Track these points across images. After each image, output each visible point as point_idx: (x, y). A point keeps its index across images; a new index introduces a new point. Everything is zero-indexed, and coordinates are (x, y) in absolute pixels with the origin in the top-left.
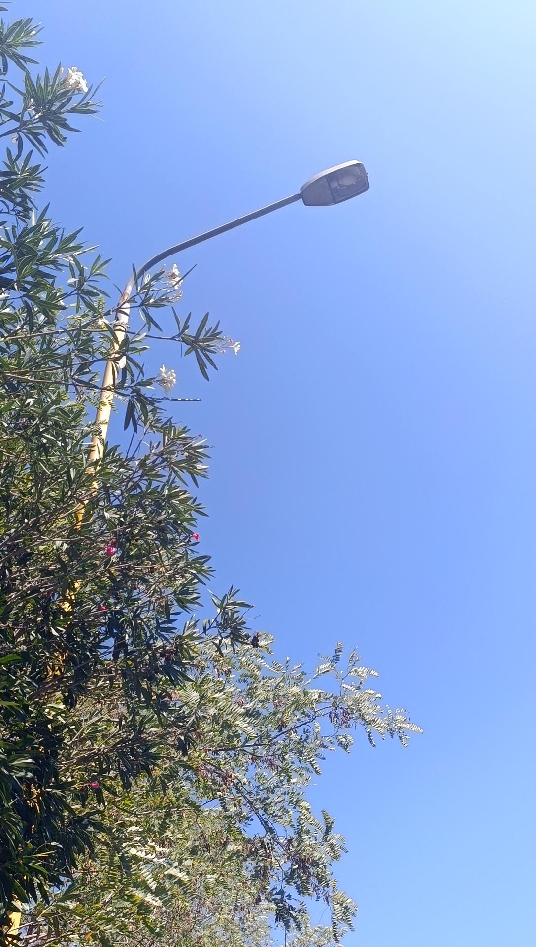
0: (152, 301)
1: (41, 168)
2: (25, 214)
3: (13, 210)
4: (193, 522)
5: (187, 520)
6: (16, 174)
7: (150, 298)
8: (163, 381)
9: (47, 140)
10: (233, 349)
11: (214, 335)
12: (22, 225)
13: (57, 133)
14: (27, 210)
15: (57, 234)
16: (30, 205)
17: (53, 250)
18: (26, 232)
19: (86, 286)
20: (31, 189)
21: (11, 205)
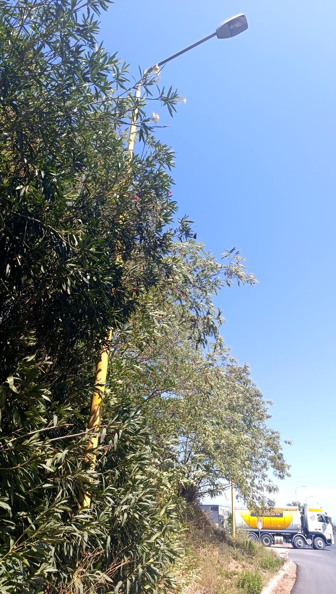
0: (148, 82)
1: (98, 22)
2: (92, 46)
3: (88, 44)
4: (169, 186)
5: (167, 186)
6: (87, 26)
7: (147, 81)
8: (153, 119)
9: (100, 8)
10: (184, 101)
11: (175, 96)
12: (92, 51)
13: (104, 5)
14: (93, 43)
15: (107, 55)
16: (94, 41)
17: (106, 63)
18: (94, 54)
19: (120, 78)
20: (94, 33)
21: (86, 41)
